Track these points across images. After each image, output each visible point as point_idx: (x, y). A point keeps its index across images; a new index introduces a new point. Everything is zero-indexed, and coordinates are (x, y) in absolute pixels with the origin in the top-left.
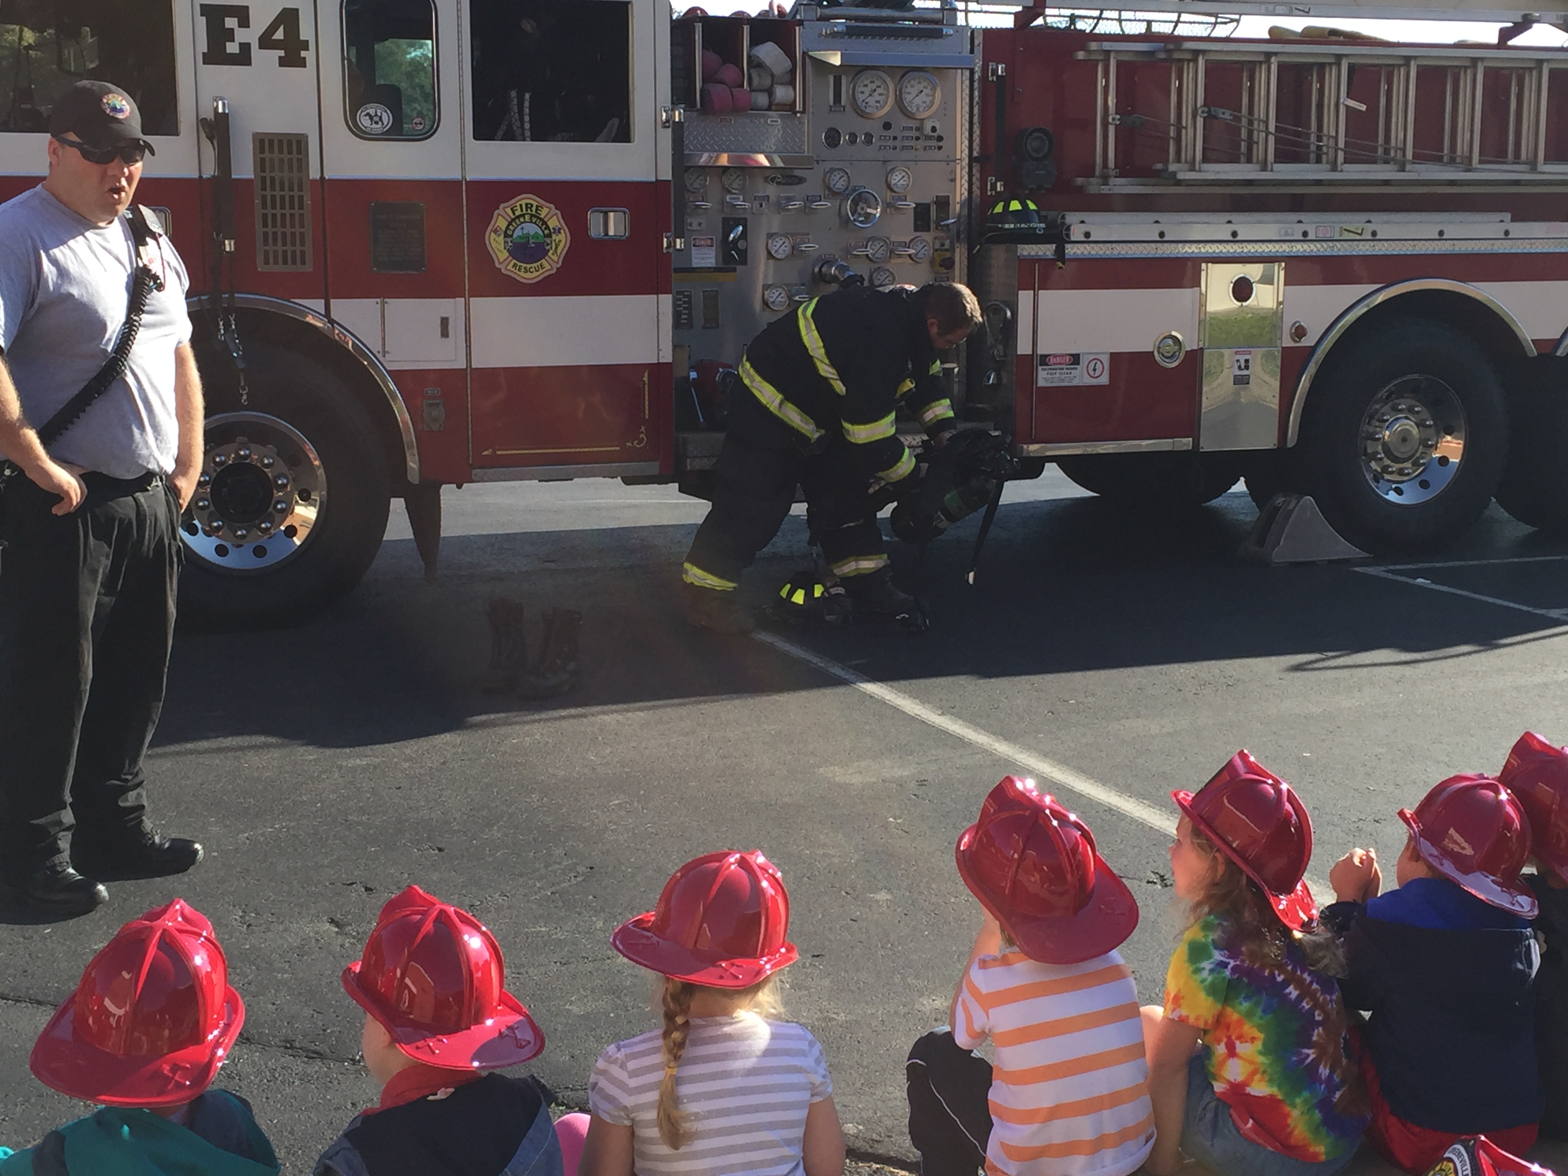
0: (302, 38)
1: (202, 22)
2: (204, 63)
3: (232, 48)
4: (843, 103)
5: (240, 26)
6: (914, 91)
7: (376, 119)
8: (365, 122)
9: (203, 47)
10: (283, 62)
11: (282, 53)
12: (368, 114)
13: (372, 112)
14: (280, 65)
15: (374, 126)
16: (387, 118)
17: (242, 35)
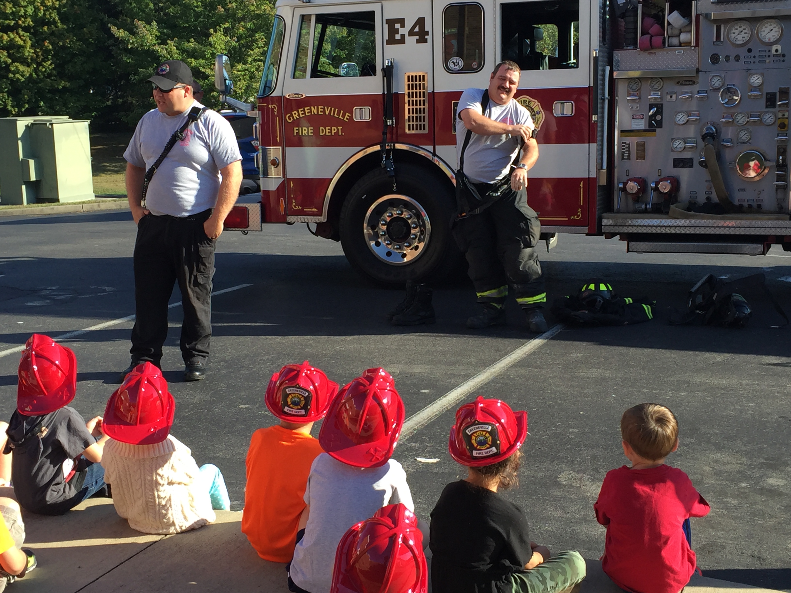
0: (426, 30)
1: (386, 27)
2: (387, 44)
3: (398, 37)
4: (722, 40)
5: (401, 27)
6: (767, 30)
7: (456, 64)
8: (451, 65)
9: (386, 37)
10: (418, 41)
11: (418, 37)
12: (453, 62)
13: (455, 61)
14: (417, 42)
15: (456, 67)
16: (461, 63)
17: (402, 31)
